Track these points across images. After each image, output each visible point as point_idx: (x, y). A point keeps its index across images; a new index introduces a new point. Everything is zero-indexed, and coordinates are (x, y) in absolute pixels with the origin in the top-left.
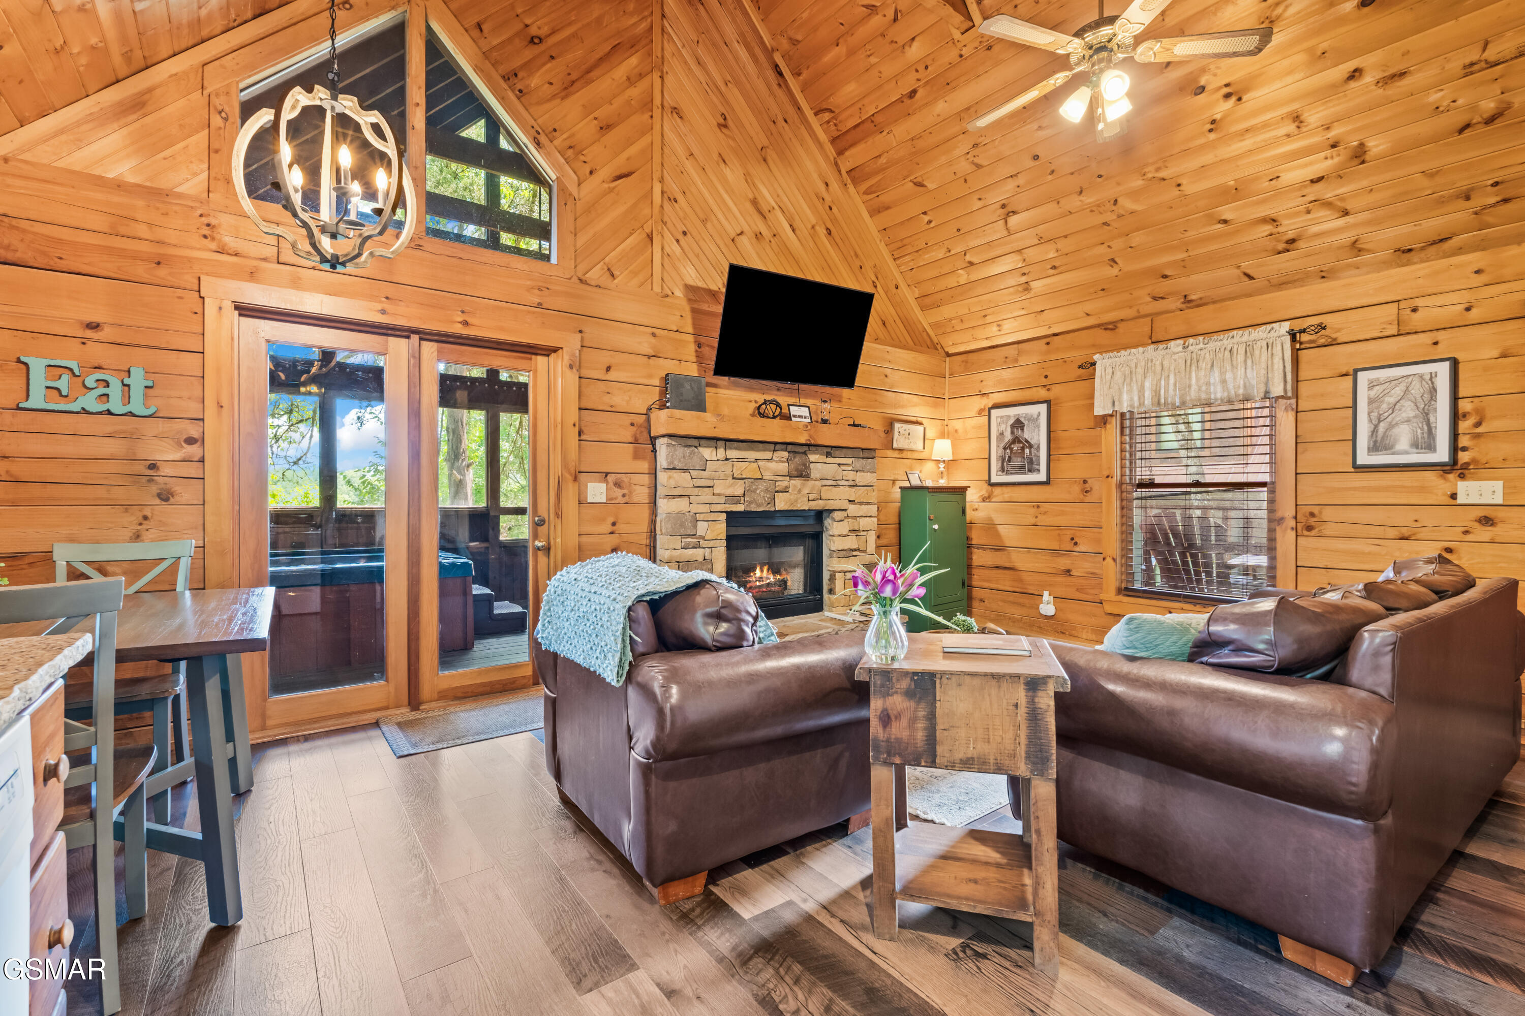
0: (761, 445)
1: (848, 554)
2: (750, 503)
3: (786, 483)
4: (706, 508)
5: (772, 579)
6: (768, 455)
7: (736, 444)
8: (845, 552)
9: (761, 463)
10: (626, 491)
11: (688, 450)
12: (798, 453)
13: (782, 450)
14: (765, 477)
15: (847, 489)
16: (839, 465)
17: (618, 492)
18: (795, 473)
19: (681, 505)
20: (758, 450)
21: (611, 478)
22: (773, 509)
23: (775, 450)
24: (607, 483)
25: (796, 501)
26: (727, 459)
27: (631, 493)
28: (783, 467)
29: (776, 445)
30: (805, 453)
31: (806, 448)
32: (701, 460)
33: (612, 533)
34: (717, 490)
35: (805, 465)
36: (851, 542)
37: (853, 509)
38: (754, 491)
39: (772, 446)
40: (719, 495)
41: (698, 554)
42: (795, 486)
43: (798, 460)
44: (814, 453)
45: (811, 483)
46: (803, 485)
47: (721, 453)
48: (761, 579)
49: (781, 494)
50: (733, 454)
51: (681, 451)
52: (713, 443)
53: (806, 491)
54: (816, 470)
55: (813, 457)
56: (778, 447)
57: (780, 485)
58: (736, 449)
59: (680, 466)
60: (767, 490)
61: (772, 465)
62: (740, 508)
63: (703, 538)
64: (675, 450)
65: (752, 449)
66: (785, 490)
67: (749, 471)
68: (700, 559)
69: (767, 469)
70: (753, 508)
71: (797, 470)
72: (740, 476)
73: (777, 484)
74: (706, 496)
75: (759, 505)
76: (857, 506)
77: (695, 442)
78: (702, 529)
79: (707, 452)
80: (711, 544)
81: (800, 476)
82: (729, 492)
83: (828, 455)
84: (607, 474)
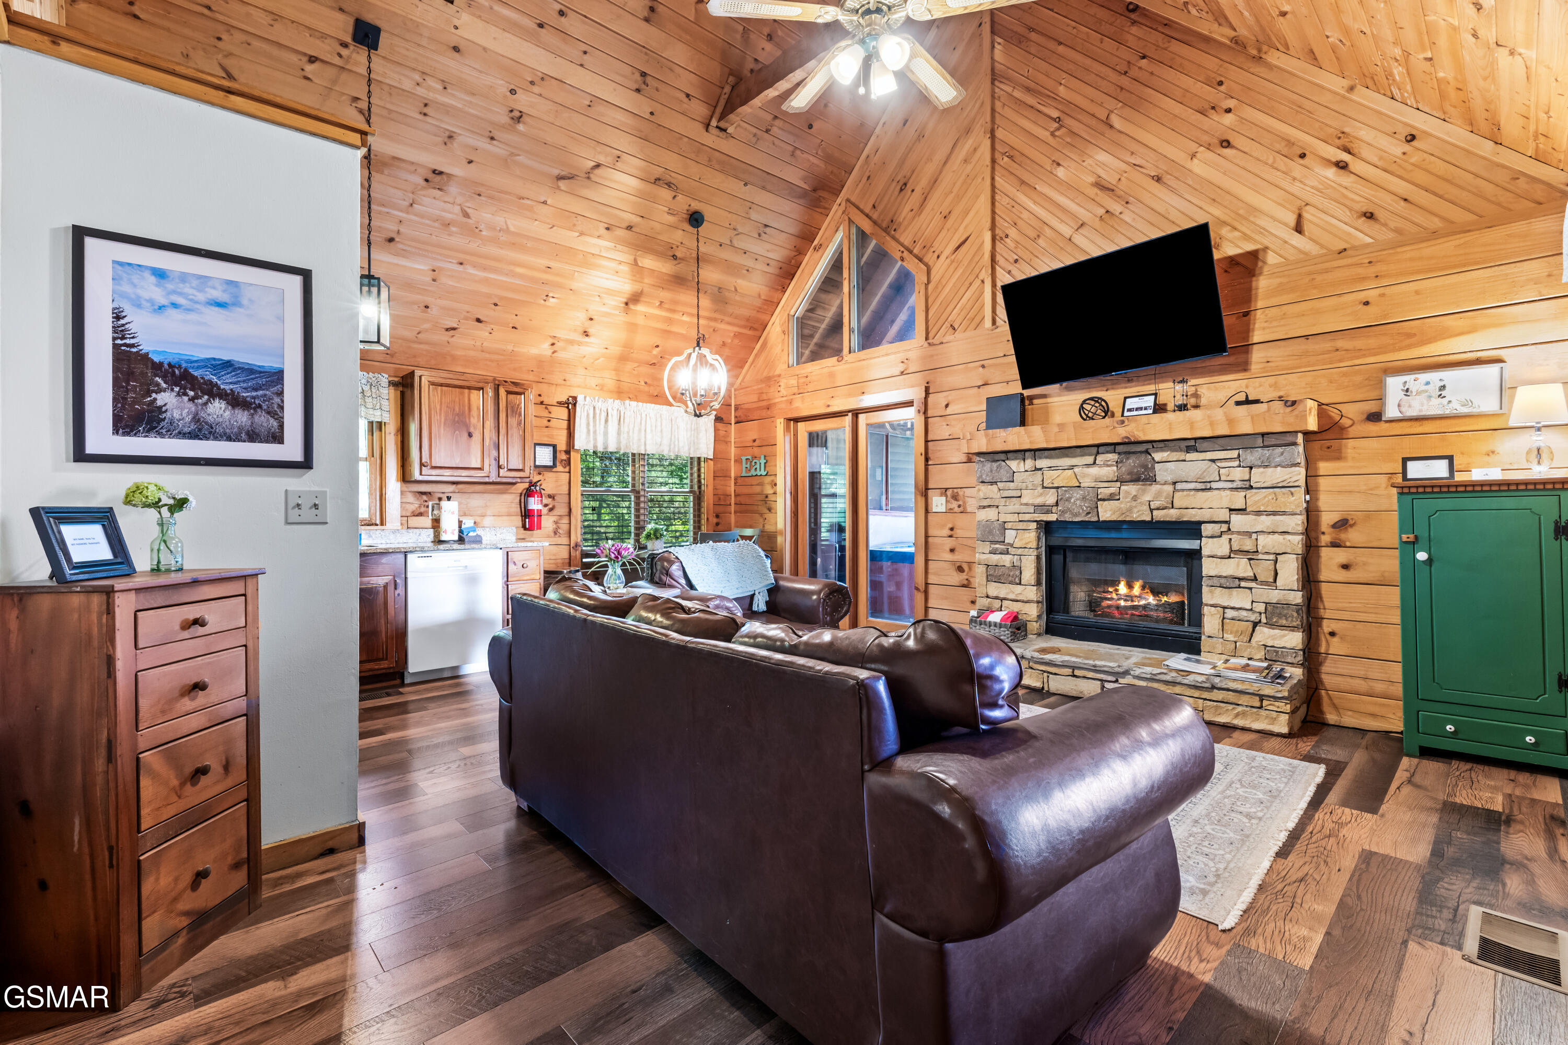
0: (1078, 450)
1: (1234, 583)
2: (1063, 512)
3: (1112, 490)
4: (1015, 518)
5: (1151, 600)
6: (1090, 460)
7: (1046, 453)
8: (1223, 581)
9: (1076, 470)
10: (960, 503)
11: (995, 465)
12: (1134, 453)
13: (1108, 452)
14: (1082, 485)
15: (1228, 492)
16: (1213, 461)
17: (954, 505)
18: (1128, 477)
19: (991, 514)
20: (1075, 456)
21: (949, 493)
22: (1095, 519)
23: (1098, 453)
24: (946, 496)
25: (1130, 510)
26: (1037, 469)
27: (964, 503)
28: (1110, 472)
29: (1099, 448)
30: (1147, 452)
31: (1150, 446)
32: (1008, 472)
33: (951, 536)
34: (1024, 500)
35: (1145, 467)
36: (1239, 567)
37: (1238, 521)
38: (1068, 500)
39: (1094, 450)
40: (1026, 504)
41: (1006, 560)
42: (1127, 493)
43: (1132, 462)
44: (1162, 449)
45: (1155, 488)
46: (1144, 491)
47: (1029, 463)
48: (1129, 598)
49: (1106, 502)
50: (1042, 463)
51: (988, 466)
52: (1020, 455)
53: (1147, 497)
54: (1163, 472)
55: (1158, 456)
56: (1101, 449)
57: (1104, 492)
58: (1047, 457)
59: (988, 479)
60: (1084, 498)
61: (1094, 471)
62: (1052, 517)
63: (1012, 545)
64: (984, 466)
65: (1067, 456)
66: (1112, 498)
67: (1063, 478)
68: (1008, 564)
69: (1084, 476)
70: (1068, 517)
71: (1130, 473)
72: (1051, 485)
73: (1100, 491)
74: (1014, 506)
75: (1076, 515)
76: (1252, 517)
77: (1003, 456)
78: (1010, 536)
79: (1014, 464)
80: (1020, 551)
81: (1136, 479)
82: (1039, 501)
83: (1189, 449)
84: (946, 489)
